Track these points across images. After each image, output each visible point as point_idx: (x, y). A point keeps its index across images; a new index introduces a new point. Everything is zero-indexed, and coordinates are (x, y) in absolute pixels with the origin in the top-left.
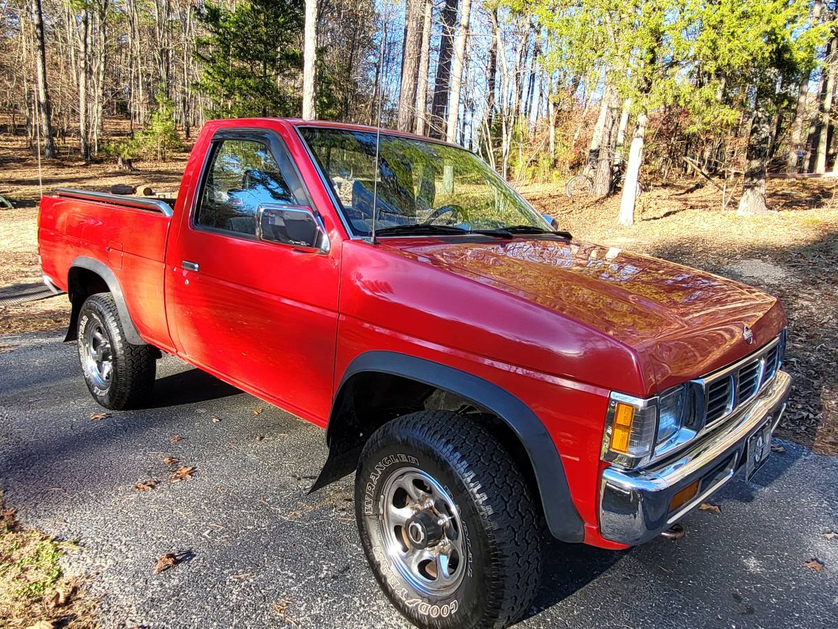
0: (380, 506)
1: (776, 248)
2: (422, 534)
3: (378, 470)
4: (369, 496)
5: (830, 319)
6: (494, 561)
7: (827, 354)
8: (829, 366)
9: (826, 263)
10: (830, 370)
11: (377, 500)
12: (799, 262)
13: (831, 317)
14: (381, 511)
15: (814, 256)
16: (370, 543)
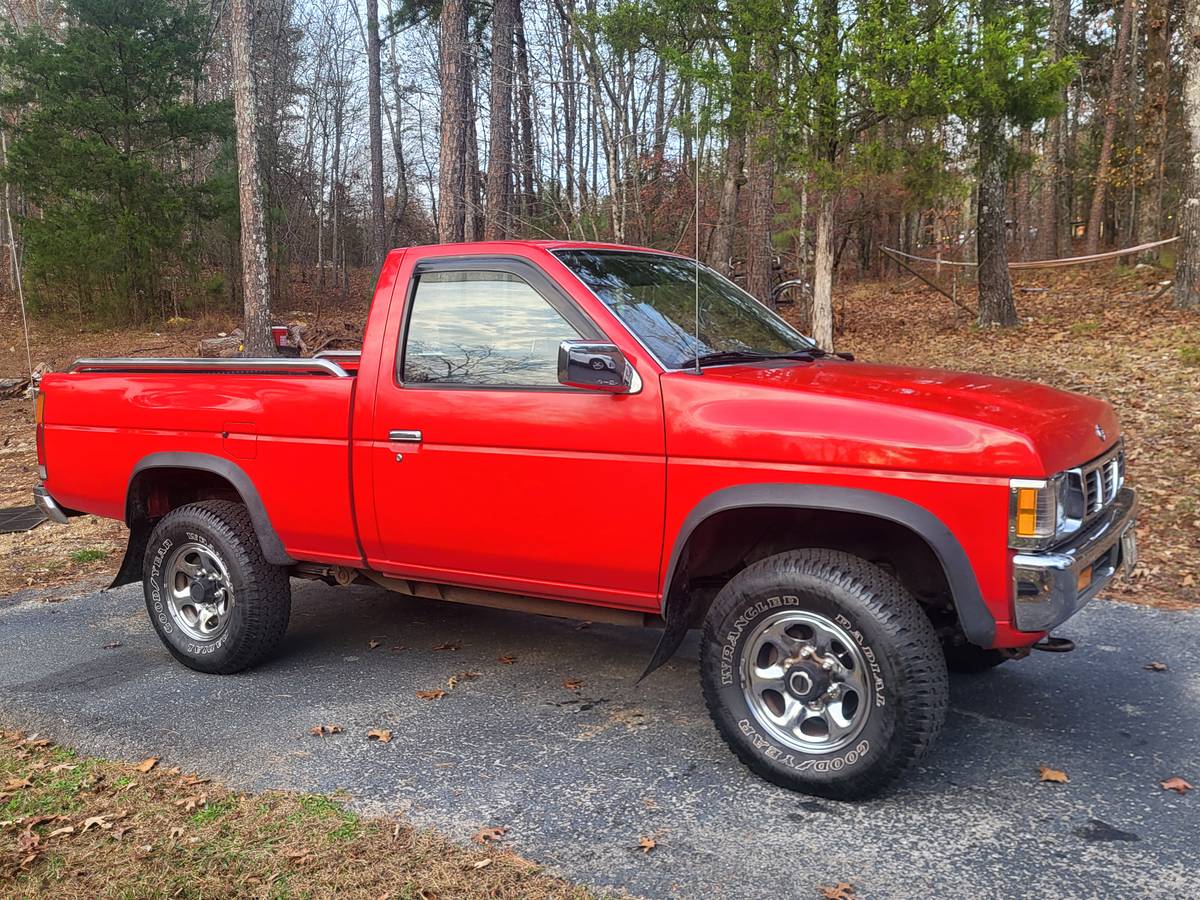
0: (741, 672)
1: (1048, 367)
2: (810, 681)
3: (739, 627)
4: (727, 662)
5: (1140, 454)
6: (909, 678)
7: (1146, 497)
8: (1153, 511)
9: (1119, 382)
10: (1154, 516)
11: (736, 663)
12: (1083, 383)
13: (1141, 450)
14: (743, 677)
15: (1101, 374)
16: (733, 717)
